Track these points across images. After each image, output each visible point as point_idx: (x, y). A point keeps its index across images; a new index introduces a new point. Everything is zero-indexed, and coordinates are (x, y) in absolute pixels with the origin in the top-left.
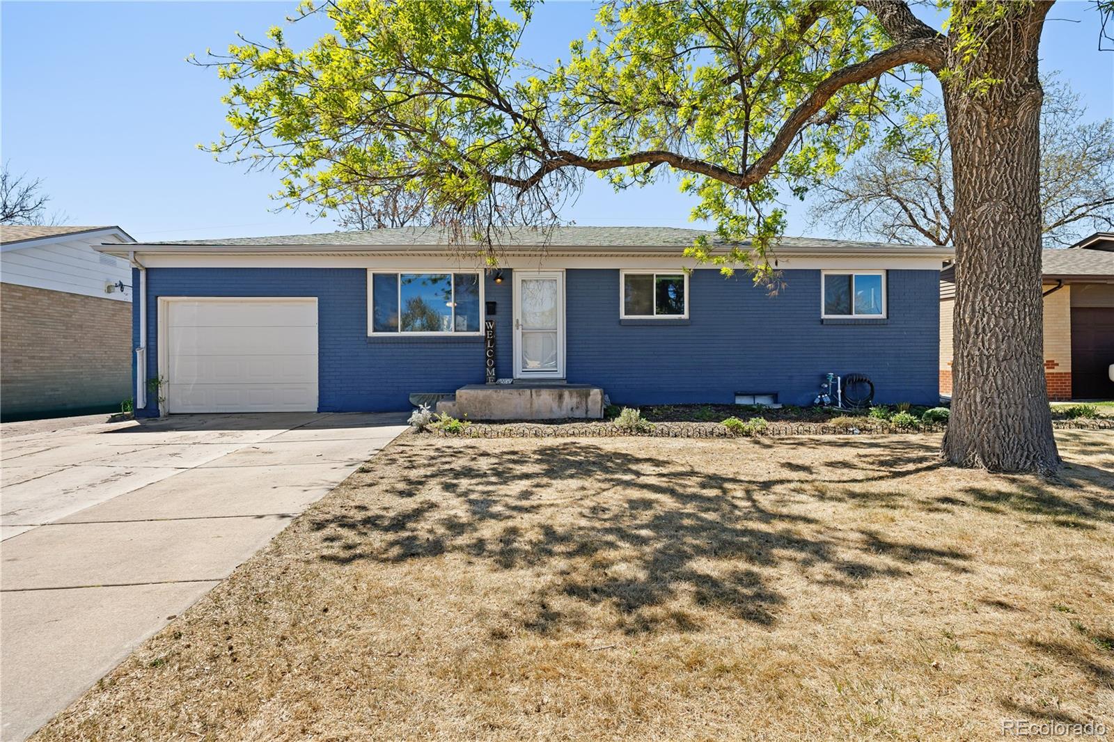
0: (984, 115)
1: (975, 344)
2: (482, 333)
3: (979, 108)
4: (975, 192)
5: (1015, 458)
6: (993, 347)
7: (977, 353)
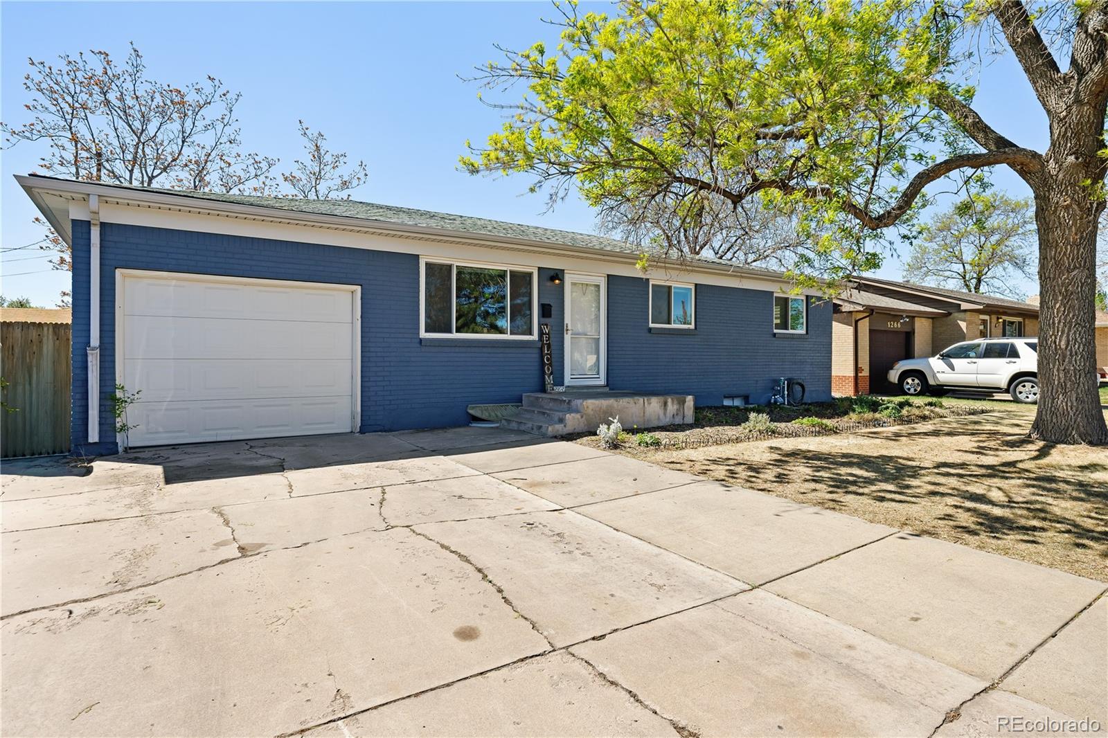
0: (1078, 212)
1: (1070, 362)
2: (535, 337)
3: (1075, 207)
4: (1069, 261)
5: (1098, 436)
6: (1082, 364)
7: (1072, 368)
